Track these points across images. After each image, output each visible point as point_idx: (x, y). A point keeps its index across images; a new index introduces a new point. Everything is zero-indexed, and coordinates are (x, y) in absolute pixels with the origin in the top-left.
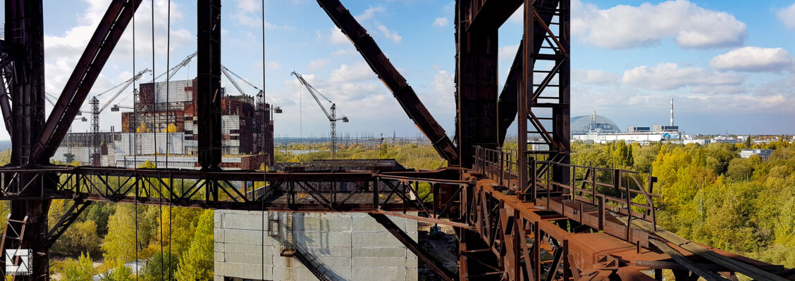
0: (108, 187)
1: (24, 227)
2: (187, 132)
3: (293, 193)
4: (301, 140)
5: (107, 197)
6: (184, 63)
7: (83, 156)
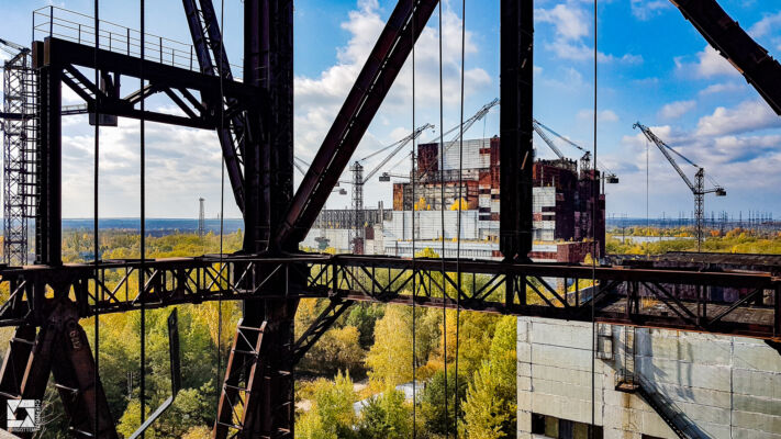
0: (375, 282)
1: (261, 336)
2: (483, 210)
3: (635, 297)
4: (646, 222)
5: (374, 295)
6: (479, 116)
7: (340, 241)
